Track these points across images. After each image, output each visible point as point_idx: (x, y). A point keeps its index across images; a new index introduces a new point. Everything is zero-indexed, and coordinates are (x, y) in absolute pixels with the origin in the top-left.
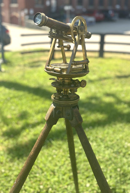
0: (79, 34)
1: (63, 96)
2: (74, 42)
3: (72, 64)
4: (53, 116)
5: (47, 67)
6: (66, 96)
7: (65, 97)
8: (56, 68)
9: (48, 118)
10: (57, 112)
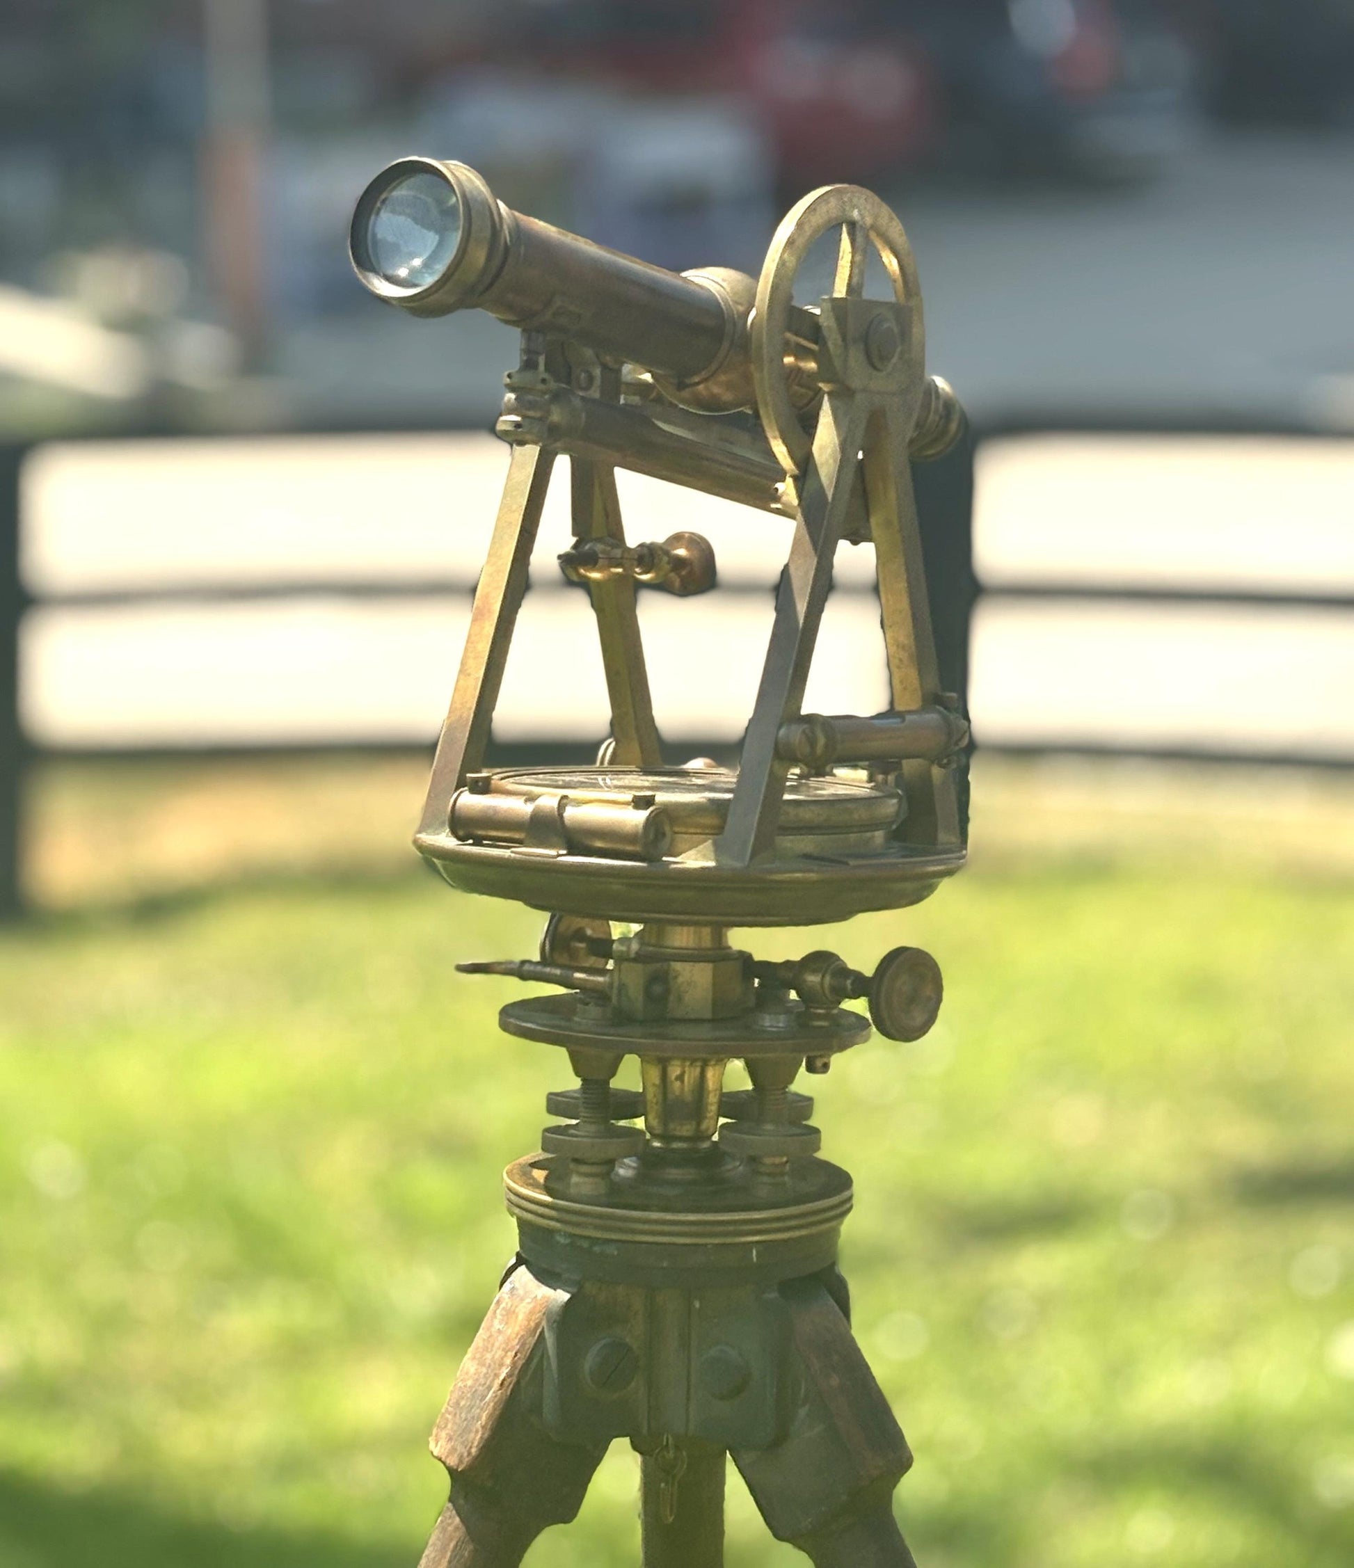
0: (842, 396)
1: (650, 1162)
2: (787, 489)
3: (785, 756)
4: (537, 1408)
5: (469, 801)
6: (685, 1159)
7: (674, 1173)
8: (579, 803)
9: (476, 1437)
10: (589, 1361)
